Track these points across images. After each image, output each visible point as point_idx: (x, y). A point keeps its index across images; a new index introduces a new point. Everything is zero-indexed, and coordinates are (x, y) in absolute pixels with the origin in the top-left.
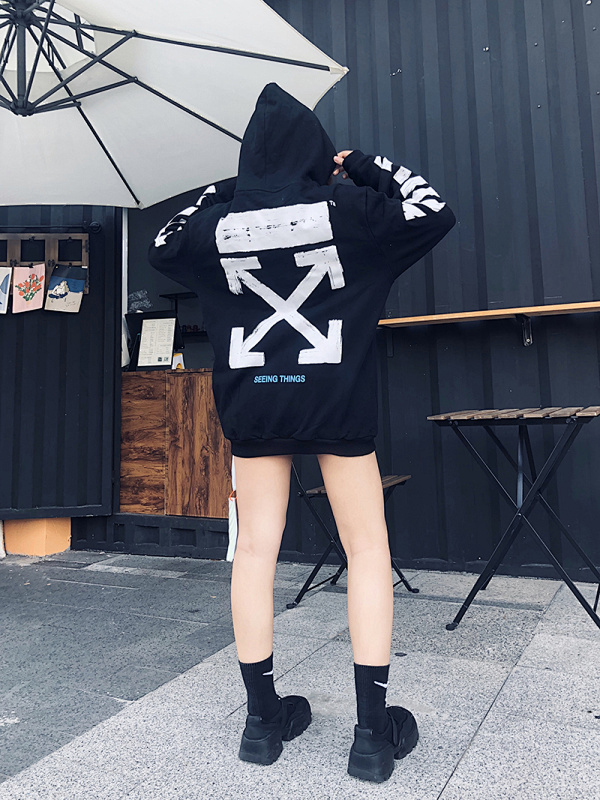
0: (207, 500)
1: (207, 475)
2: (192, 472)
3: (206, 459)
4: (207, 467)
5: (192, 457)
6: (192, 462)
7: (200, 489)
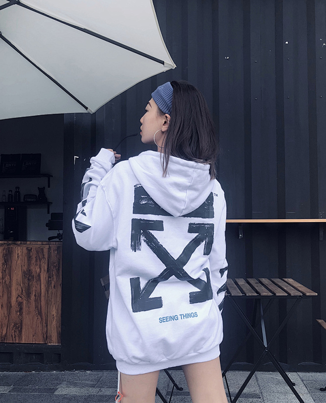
0: (20, 332)
1: (21, 314)
2: (9, 313)
3: (20, 304)
4: (21, 309)
5: (9, 302)
6: (9, 306)
7: (15, 324)
